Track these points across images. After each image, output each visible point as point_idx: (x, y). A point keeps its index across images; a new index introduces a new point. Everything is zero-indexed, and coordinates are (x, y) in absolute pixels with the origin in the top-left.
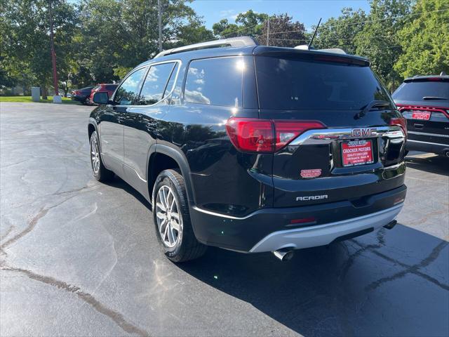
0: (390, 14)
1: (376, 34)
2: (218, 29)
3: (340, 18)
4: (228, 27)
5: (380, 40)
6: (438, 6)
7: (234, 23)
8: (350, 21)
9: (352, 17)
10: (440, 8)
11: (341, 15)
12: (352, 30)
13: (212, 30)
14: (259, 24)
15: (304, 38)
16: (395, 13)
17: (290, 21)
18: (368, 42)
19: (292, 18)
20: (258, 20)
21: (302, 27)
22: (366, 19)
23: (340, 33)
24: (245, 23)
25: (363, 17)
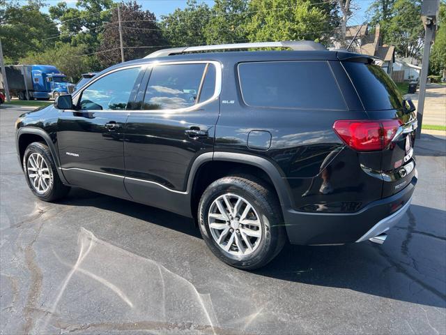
0: (231, 9)
1: (223, 27)
2: (56, 12)
3: (186, 10)
4: (68, 11)
5: (226, 33)
6: (275, 4)
7: (75, 7)
8: (196, 13)
9: (197, 9)
10: (277, 7)
11: (187, 7)
12: (198, 22)
13: (49, 14)
14: (105, 10)
15: (156, 27)
16: (236, 8)
17: (139, 9)
18: (216, 34)
19: (141, 6)
20: (103, 6)
21: (152, 16)
22: (210, 13)
23: (189, 24)
24: (88, 8)
25: (207, 10)
